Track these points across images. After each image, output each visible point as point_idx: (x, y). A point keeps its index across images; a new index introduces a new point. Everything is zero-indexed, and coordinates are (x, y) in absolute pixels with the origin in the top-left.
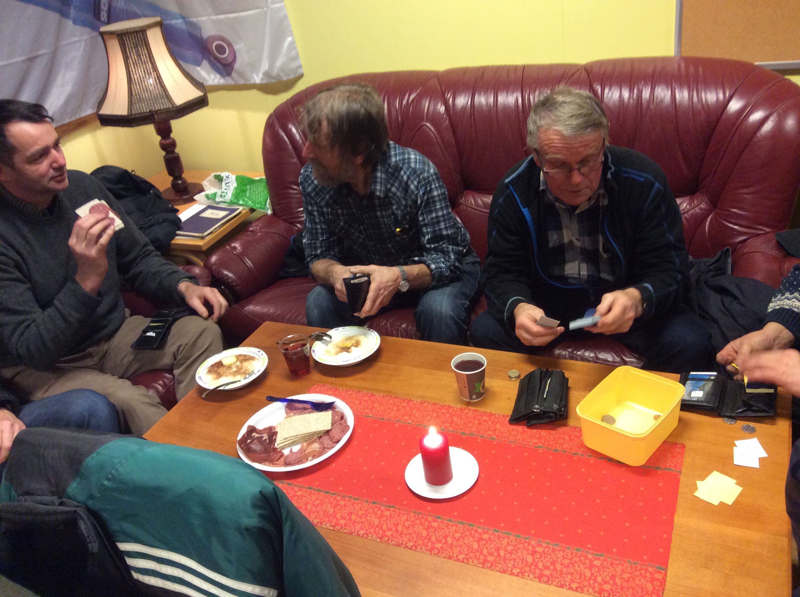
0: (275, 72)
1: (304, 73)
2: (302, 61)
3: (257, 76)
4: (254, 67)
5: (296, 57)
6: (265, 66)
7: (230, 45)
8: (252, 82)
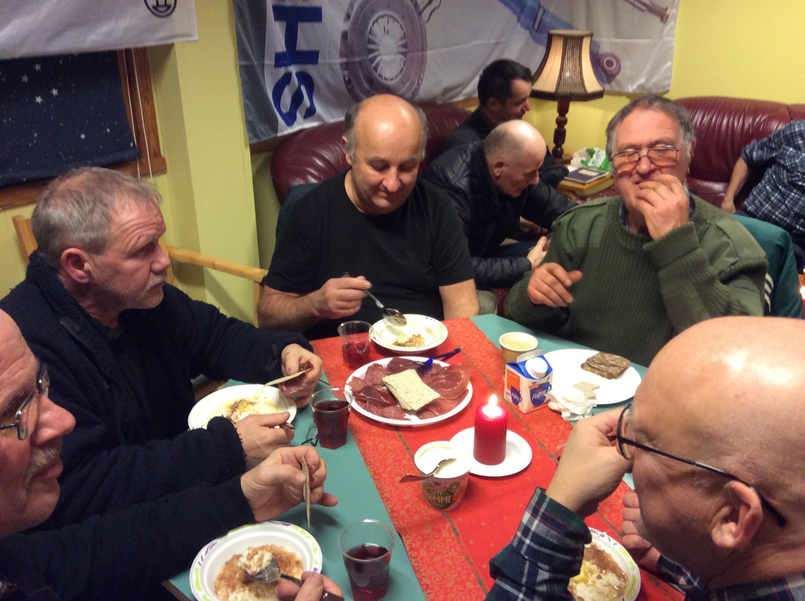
0: (648, 86)
1: (670, 91)
2: (672, 81)
3: (632, 86)
4: (632, 80)
5: (669, 78)
6: (642, 80)
7: (618, 62)
8: (626, 90)
